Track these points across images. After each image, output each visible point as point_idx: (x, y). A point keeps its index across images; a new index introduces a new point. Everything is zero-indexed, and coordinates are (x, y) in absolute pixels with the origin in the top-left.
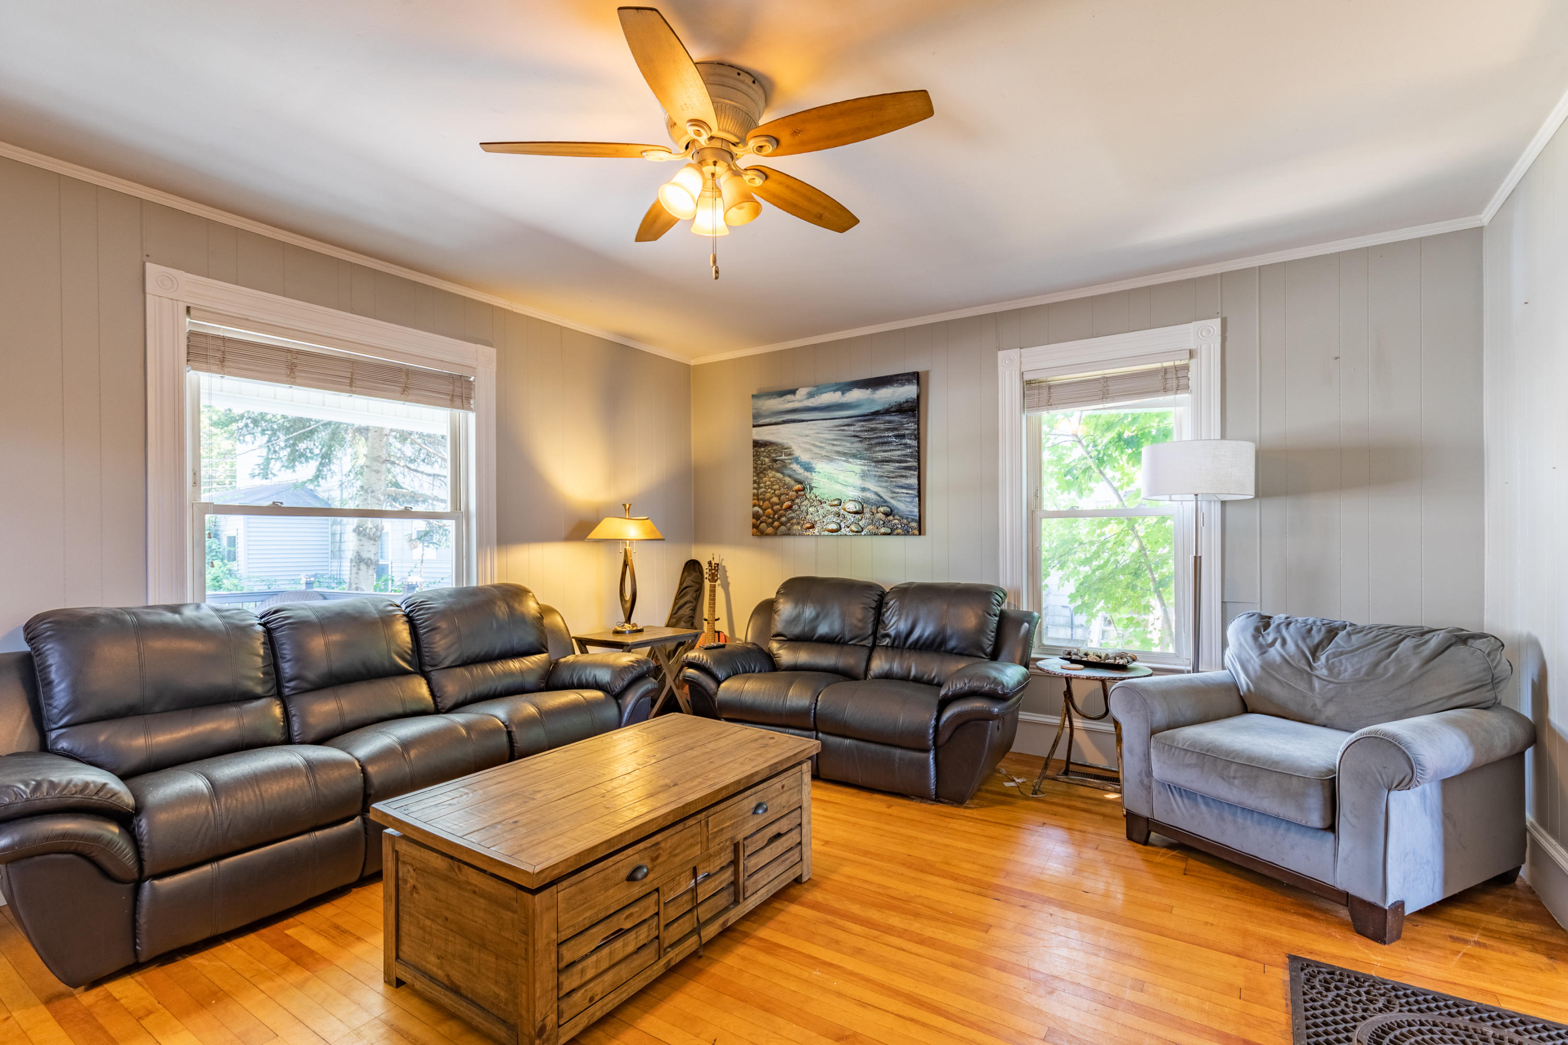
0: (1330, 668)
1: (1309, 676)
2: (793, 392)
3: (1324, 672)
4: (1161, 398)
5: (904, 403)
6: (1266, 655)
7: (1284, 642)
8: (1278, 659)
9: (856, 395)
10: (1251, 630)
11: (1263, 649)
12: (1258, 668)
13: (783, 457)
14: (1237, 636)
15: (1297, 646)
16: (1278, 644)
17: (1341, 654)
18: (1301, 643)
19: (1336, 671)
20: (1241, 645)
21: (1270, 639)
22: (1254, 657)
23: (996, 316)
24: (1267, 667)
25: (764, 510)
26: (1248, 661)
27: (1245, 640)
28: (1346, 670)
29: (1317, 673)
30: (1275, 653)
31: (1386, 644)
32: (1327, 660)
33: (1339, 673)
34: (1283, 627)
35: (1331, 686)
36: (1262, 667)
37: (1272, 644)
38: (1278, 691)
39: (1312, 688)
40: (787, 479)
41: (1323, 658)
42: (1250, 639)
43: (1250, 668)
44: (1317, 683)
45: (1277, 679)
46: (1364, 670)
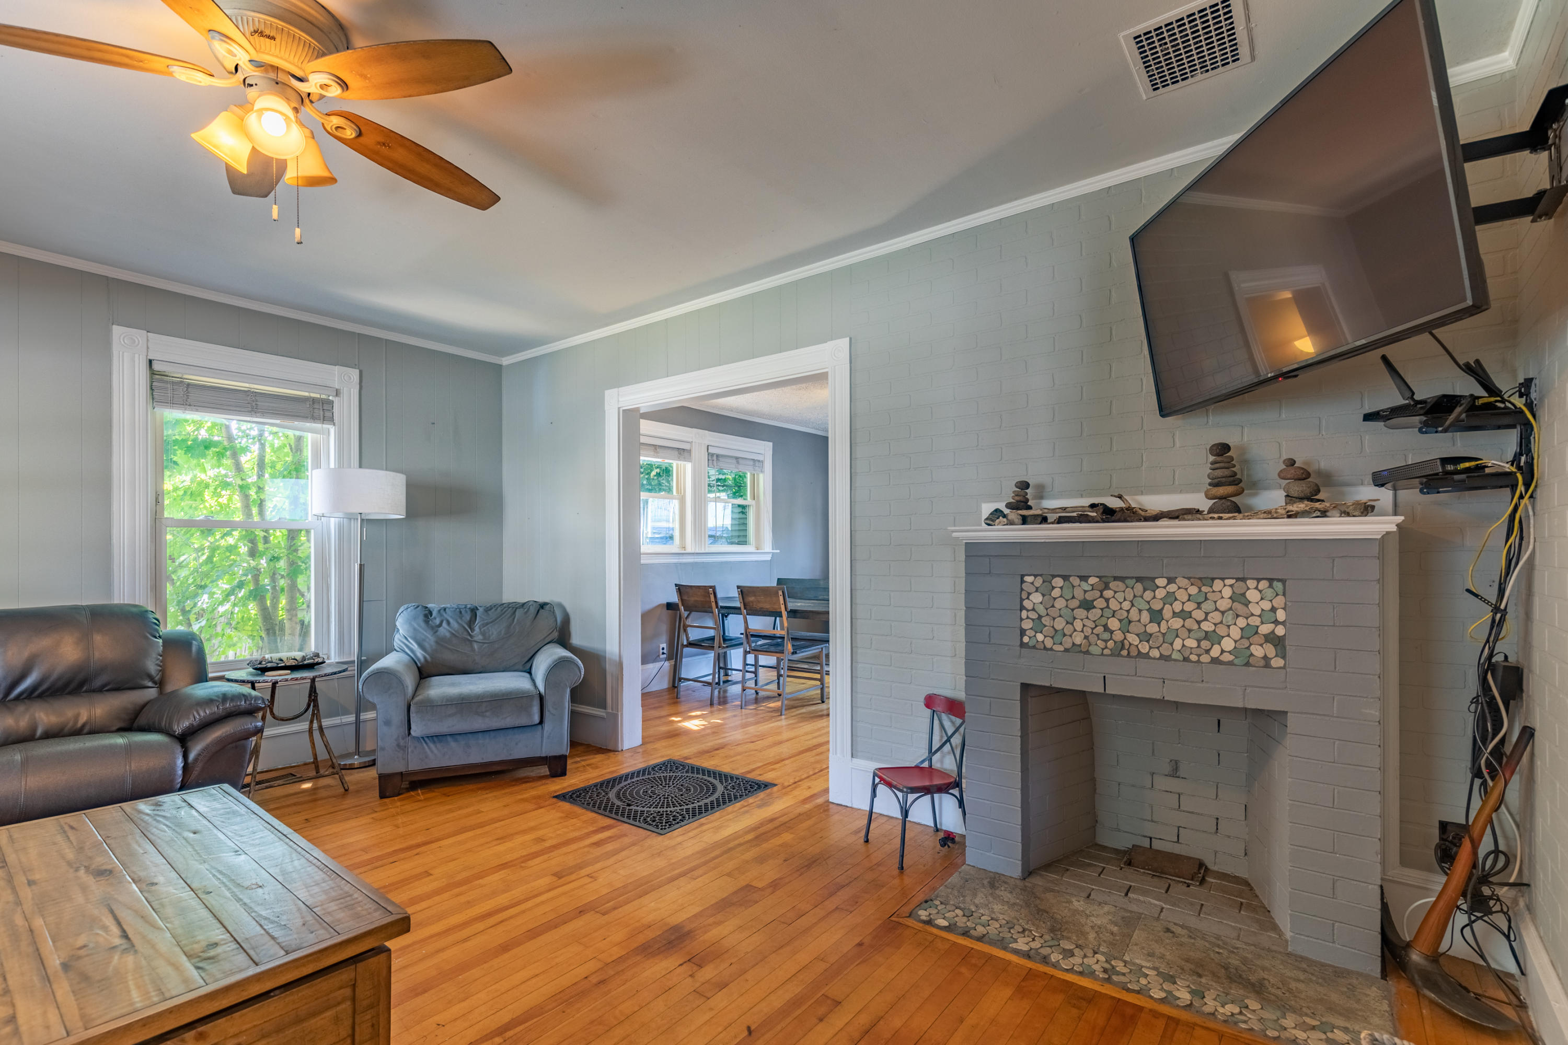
0: (483, 634)
1: (470, 641)
3: (479, 638)
4: (308, 424)
6: (438, 633)
7: (448, 623)
8: (448, 635)
10: (421, 617)
11: (435, 629)
12: (433, 643)
14: (410, 624)
15: (458, 623)
16: (444, 624)
17: (487, 624)
18: (460, 621)
19: (487, 635)
20: (415, 629)
21: (437, 622)
22: (429, 636)
23: (107, 281)
24: (441, 642)
26: (424, 640)
27: (419, 625)
28: (492, 634)
29: (475, 639)
30: (444, 631)
31: (509, 615)
32: (480, 629)
33: (489, 637)
34: (442, 611)
35: (486, 645)
36: (437, 642)
37: (440, 625)
38: (449, 657)
39: (473, 650)
41: (477, 629)
42: (423, 624)
43: (427, 645)
44: (476, 646)
45: (449, 649)
46: (503, 632)
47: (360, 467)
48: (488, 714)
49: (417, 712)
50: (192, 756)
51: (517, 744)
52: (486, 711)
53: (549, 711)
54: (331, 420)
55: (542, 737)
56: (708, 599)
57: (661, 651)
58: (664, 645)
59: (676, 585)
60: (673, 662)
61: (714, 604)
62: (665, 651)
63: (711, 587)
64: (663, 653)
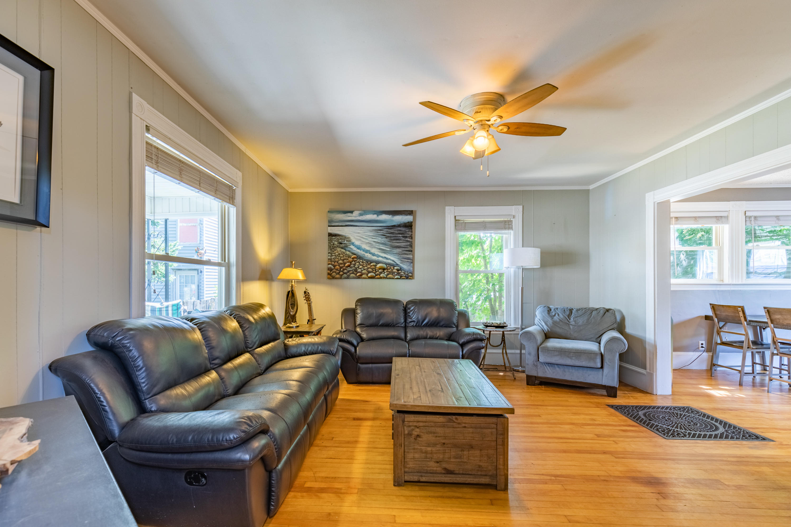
0: (575, 321)
1: (568, 324)
2: (352, 212)
3: (573, 323)
4: (503, 231)
5: (407, 223)
6: (554, 319)
7: (558, 315)
8: (558, 320)
9: (384, 217)
10: (546, 312)
11: (552, 317)
12: (551, 323)
13: (346, 242)
14: (542, 314)
15: (563, 315)
16: (557, 315)
17: (577, 317)
18: (563, 314)
19: (577, 322)
20: (543, 316)
21: (553, 314)
22: (550, 320)
23: (444, 192)
24: (555, 323)
25: (334, 266)
26: (547, 321)
27: (545, 315)
28: (580, 322)
29: (571, 323)
30: (556, 318)
31: (588, 314)
32: (574, 319)
33: (578, 323)
34: (556, 309)
35: (576, 327)
36: (553, 323)
37: (555, 315)
38: (558, 330)
39: (570, 328)
40: (348, 253)
41: (572, 319)
42: (547, 315)
43: (548, 324)
44: (571, 327)
45: (558, 326)
46: (585, 321)
47: (523, 247)
48: (573, 358)
49: (541, 351)
50: (464, 352)
51: (589, 375)
52: (572, 357)
53: (606, 363)
54: (512, 228)
55: (603, 375)
56: (737, 315)
57: (701, 346)
58: (704, 342)
59: (711, 304)
60: (711, 354)
61: (742, 319)
62: (704, 346)
63: (740, 307)
64: (702, 347)
